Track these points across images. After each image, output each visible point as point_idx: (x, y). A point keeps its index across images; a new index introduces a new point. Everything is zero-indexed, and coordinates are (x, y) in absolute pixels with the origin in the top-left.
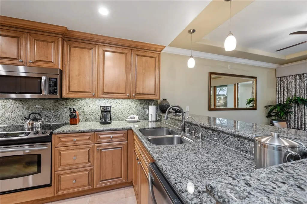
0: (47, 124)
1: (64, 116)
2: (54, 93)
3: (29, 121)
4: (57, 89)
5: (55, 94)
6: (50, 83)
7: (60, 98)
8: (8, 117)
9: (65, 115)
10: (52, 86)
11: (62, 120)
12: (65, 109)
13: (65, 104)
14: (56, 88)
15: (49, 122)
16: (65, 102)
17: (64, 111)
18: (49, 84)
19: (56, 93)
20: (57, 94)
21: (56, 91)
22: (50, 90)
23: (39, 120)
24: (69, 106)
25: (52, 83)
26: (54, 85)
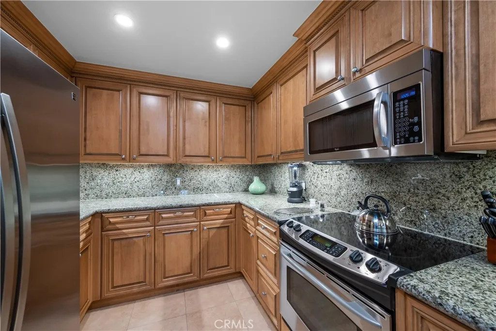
0: (408, 230)
1: (466, 217)
2: (412, 139)
3: (364, 213)
4: (419, 123)
5: (414, 142)
6: (397, 110)
7: (435, 154)
8: (343, 197)
9: (468, 214)
10: (404, 117)
11: (455, 230)
12: (468, 194)
13: (467, 177)
14: (416, 119)
15: (415, 224)
16: (465, 169)
17: (464, 200)
18: (395, 113)
19: (417, 138)
20: (420, 140)
21: (416, 128)
22: (398, 130)
23: (384, 214)
24: (484, 183)
25: (404, 105)
26: (409, 111)
